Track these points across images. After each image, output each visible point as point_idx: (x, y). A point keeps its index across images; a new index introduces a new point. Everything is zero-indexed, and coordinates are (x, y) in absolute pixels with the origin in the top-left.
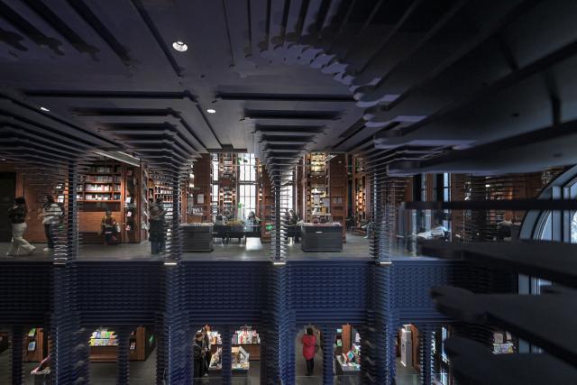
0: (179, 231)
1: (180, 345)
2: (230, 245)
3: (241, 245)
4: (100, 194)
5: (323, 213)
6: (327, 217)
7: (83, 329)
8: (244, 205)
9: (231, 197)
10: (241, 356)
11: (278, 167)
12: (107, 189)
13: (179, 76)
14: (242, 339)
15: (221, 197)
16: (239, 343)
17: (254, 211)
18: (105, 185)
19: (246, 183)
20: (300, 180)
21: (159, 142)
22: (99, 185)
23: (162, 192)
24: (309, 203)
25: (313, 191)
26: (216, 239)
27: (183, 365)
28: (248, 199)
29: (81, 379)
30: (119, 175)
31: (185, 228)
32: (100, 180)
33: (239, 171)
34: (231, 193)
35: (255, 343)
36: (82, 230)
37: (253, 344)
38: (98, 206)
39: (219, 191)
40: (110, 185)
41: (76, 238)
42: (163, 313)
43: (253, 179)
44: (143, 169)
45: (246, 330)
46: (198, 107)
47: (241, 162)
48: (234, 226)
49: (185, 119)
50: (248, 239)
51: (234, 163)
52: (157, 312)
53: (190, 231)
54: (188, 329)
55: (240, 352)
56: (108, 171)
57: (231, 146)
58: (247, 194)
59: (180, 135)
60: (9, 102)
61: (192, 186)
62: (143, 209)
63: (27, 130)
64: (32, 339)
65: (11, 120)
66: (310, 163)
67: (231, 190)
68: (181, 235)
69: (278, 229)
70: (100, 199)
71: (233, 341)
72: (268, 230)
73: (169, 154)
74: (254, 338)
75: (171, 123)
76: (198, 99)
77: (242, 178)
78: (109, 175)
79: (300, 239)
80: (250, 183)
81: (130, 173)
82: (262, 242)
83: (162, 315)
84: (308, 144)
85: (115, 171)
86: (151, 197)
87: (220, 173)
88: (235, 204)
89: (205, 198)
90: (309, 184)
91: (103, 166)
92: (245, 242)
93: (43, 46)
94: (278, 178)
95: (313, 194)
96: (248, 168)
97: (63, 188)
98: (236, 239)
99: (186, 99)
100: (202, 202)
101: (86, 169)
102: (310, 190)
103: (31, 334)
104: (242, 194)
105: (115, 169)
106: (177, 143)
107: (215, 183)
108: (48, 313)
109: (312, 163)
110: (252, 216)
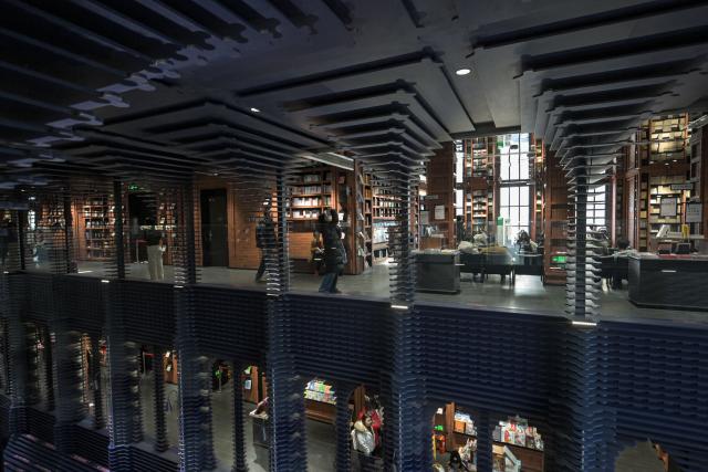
0: (411, 261)
1: (415, 422)
2: (486, 286)
3: (507, 287)
4: (308, 210)
5: (683, 234)
6: (692, 241)
7: (297, 377)
8: (508, 221)
9: (484, 208)
10: (507, 461)
11: (583, 152)
12: (315, 203)
13: (418, 26)
14: (507, 435)
15: (469, 207)
16: (503, 440)
17: (526, 230)
18: (313, 197)
19: (510, 184)
20: (622, 170)
21: (385, 132)
22: (307, 198)
23: (381, 204)
24: (644, 214)
25: (654, 191)
26: (463, 275)
27: (418, 451)
28: (514, 211)
29: (297, 434)
30: (329, 184)
31: (417, 256)
32: (308, 192)
33: (498, 166)
34: (485, 201)
35: (530, 446)
36: (293, 256)
37: (526, 448)
38: (307, 225)
39: (465, 199)
40: (319, 197)
41: (288, 265)
42: (391, 374)
43: (525, 175)
44: (358, 173)
45: (513, 422)
46: (443, 69)
47: (504, 150)
48: (492, 256)
49: (421, 93)
50: (517, 277)
51: (490, 151)
52: (383, 372)
53: (425, 262)
54: (425, 403)
55: (505, 455)
56: (316, 179)
57: (492, 124)
58: (514, 202)
59: (413, 119)
60: (224, 107)
61: (423, 193)
62: (358, 228)
63: (238, 138)
64: (248, 377)
65: (225, 128)
66: (648, 137)
67: (484, 197)
68: (412, 267)
69: (581, 262)
70: (308, 216)
71: (495, 435)
72: (555, 264)
73: (397, 149)
74: (529, 439)
75: (402, 102)
76: (442, 57)
77: (504, 176)
78: (317, 185)
79: (624, 282)
80: (519, 183)
81: (342, 180)
82: (545, 284)
83: (390, 377)
84: (658, 99)
85: (324, 179)
86: (368, 212)
87: (465, 170)
88: (492, 220)
89: (446, 210)
90: (644, 178)
91: (311, 173)
92: (513, 282)
93: (263, 32)
94: (582, 171)
95: (654, 197)
96: (516, 159)
97: (270, 203)
98: (497, 277)
99: (426, 61)
100: (442, 217)
101: (292, 179)
102: (647, 191)
103: (248, 372)
104: (504, 201)
105: (324, 175)
106: (408, 131)
107: (460, 187)
108: (262, 351)
109: (654, 136)
110: (523, 238)
